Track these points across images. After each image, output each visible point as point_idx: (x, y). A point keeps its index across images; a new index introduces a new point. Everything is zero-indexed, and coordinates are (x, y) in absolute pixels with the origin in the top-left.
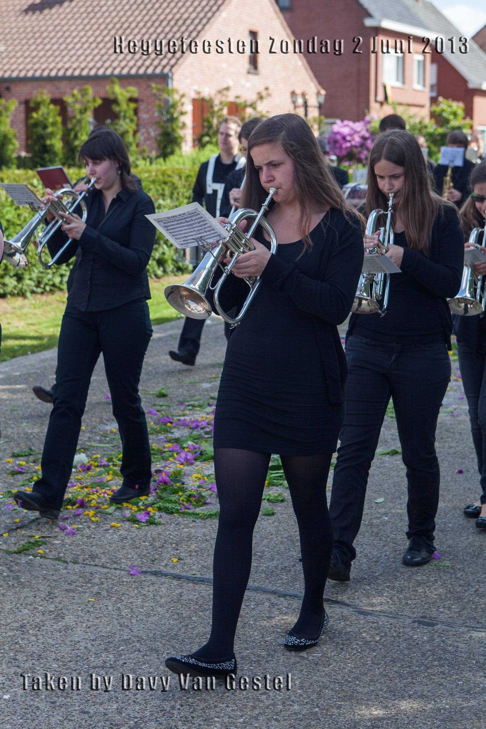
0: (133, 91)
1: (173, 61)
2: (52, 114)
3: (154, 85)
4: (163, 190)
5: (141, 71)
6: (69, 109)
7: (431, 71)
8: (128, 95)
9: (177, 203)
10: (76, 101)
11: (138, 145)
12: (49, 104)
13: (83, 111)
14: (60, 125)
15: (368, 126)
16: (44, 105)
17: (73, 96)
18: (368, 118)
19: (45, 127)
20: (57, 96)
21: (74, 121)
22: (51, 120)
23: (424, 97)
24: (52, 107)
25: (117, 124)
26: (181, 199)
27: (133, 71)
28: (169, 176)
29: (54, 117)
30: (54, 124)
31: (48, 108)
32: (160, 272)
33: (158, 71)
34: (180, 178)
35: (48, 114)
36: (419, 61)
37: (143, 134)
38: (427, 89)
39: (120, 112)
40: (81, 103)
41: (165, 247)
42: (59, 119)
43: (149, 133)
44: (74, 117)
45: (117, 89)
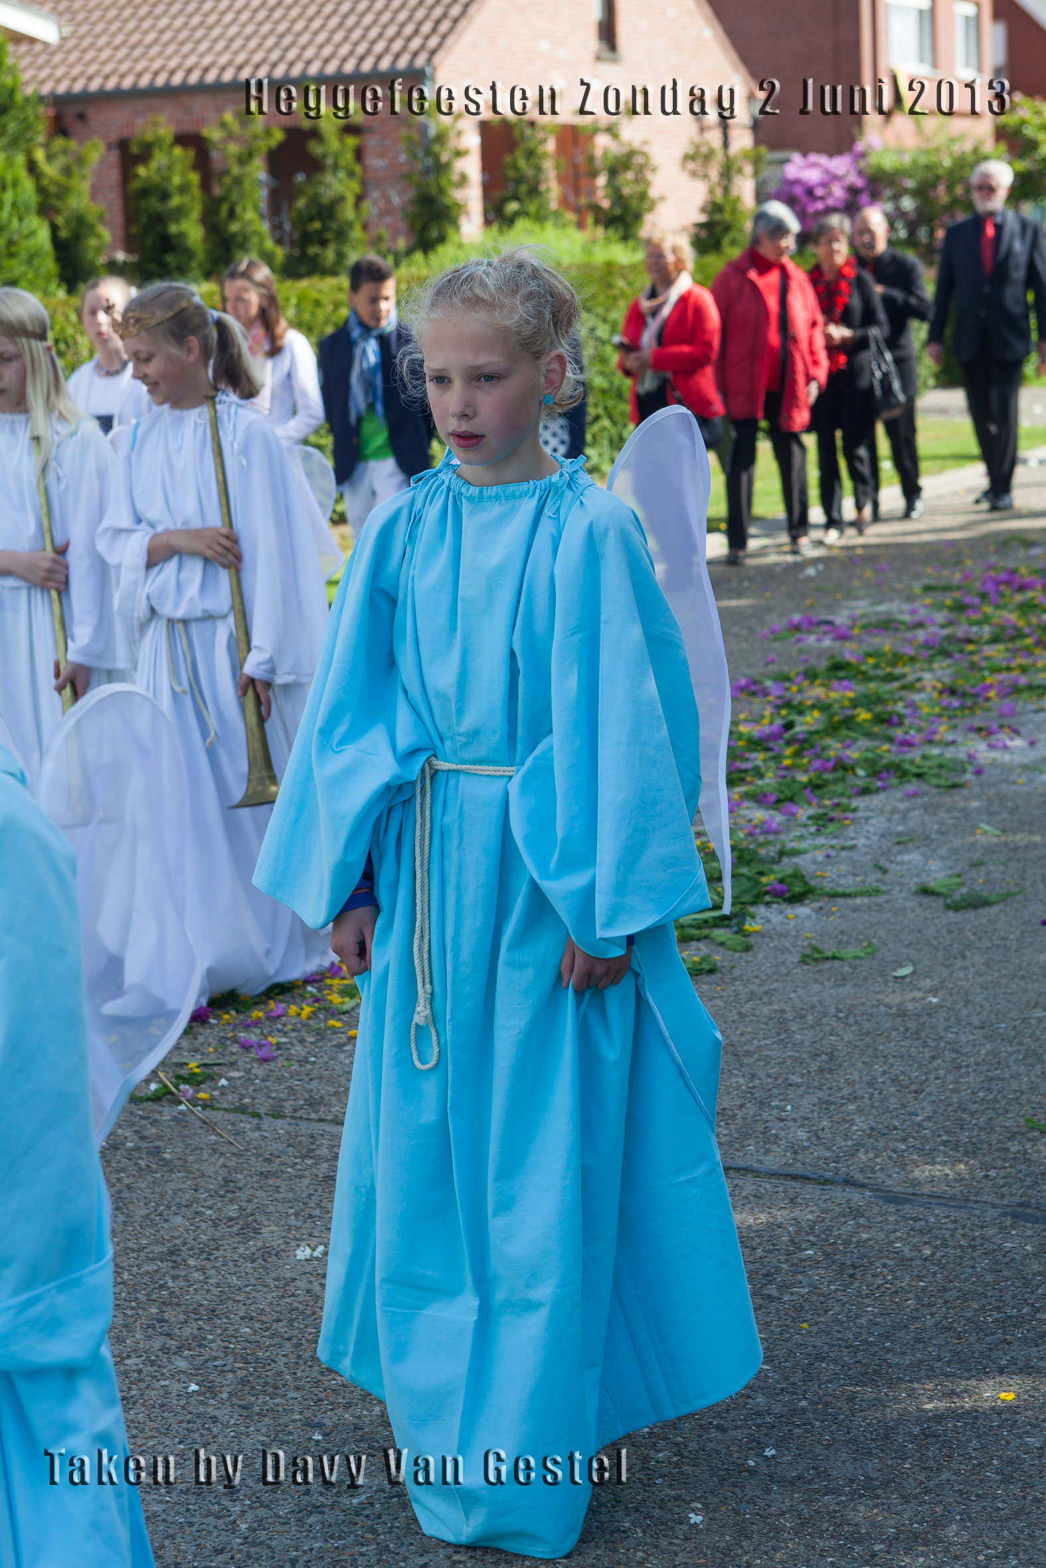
1: (433, 43)
2: (178, 168)
5: (366, 66)
6: (215, 154)
7: (994, 37)
10: (230, 137)
11: (365, 227)
12: (172, 145)
13: (245, 159)
14: (196, 191)
15: (862, 164)
16: (161, 150)
17: (223, 125)
18: (860, 146)
19: (165, 196)
20: (188, 128)
21: (227, 181)
22: (176, 180)
24: (178, 151)
25: (320, 183)
27: (349, 67)
29: (183, 174)
30: (184, 189)
31: (170, 153)
33: (403, 63)
35: (170, 167)
36: (967, 18)
37: (375, 203)
39: (325, 156)
40: (240, 140)
42: (194, 178)
43: (388, 199)
44: (226, 172)
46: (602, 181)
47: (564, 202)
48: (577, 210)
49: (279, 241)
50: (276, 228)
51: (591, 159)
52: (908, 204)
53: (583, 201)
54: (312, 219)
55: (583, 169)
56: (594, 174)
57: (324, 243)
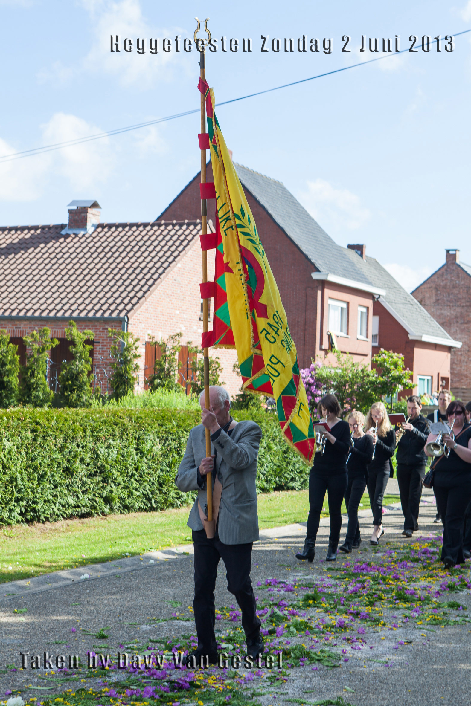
0: (90, 333)
1: (129, 307)
2: (11, 352)
3: (110, 329)
4: (113, 430)
5: (99, 315)
6: (28, 348)
7: (374, 322)
8: (85, 337)
9: (127, 444)
10: (35, 341)
11: (91, 385)
12: (9, 343)
13: (41, 351)
14: (18, 363)
15: (313, 373)
16: (4, 344)
17: (32, 336)
18: (313, 365)
19: (3, 364)
20: (17, 335)
21: (32, 360)
22: (9, 358)
23: (367, 347)
24: (11, 345)
25: (73, 365)
26: (131, 440)
27: (91, 315)
28: (120, 418)
29: (13, 355)
30: (12, 362)
31: (7, 346)
32: (107, 510)
33: (114, 315)
34: (131, 419)
35: (7, 352)
36: (362, 313)
37: (97, 374)
38: (370, 339)
39: (76, 353)
40: (40, 343)
41: (113, 485)
42: (17, 357)
43: (103, 374)
44: (32, 356)
45: (75, 331)
46: (198, 373)
47: (181, 381)
48: (187, 385)
49: (52, 388)
50: (52, 382)
51: (194, 363)
52: (332, 392)
53: (189, 381)
54: (68, 380)
55: (190, 367)
56: (195, 370)
57: (72, 391)
